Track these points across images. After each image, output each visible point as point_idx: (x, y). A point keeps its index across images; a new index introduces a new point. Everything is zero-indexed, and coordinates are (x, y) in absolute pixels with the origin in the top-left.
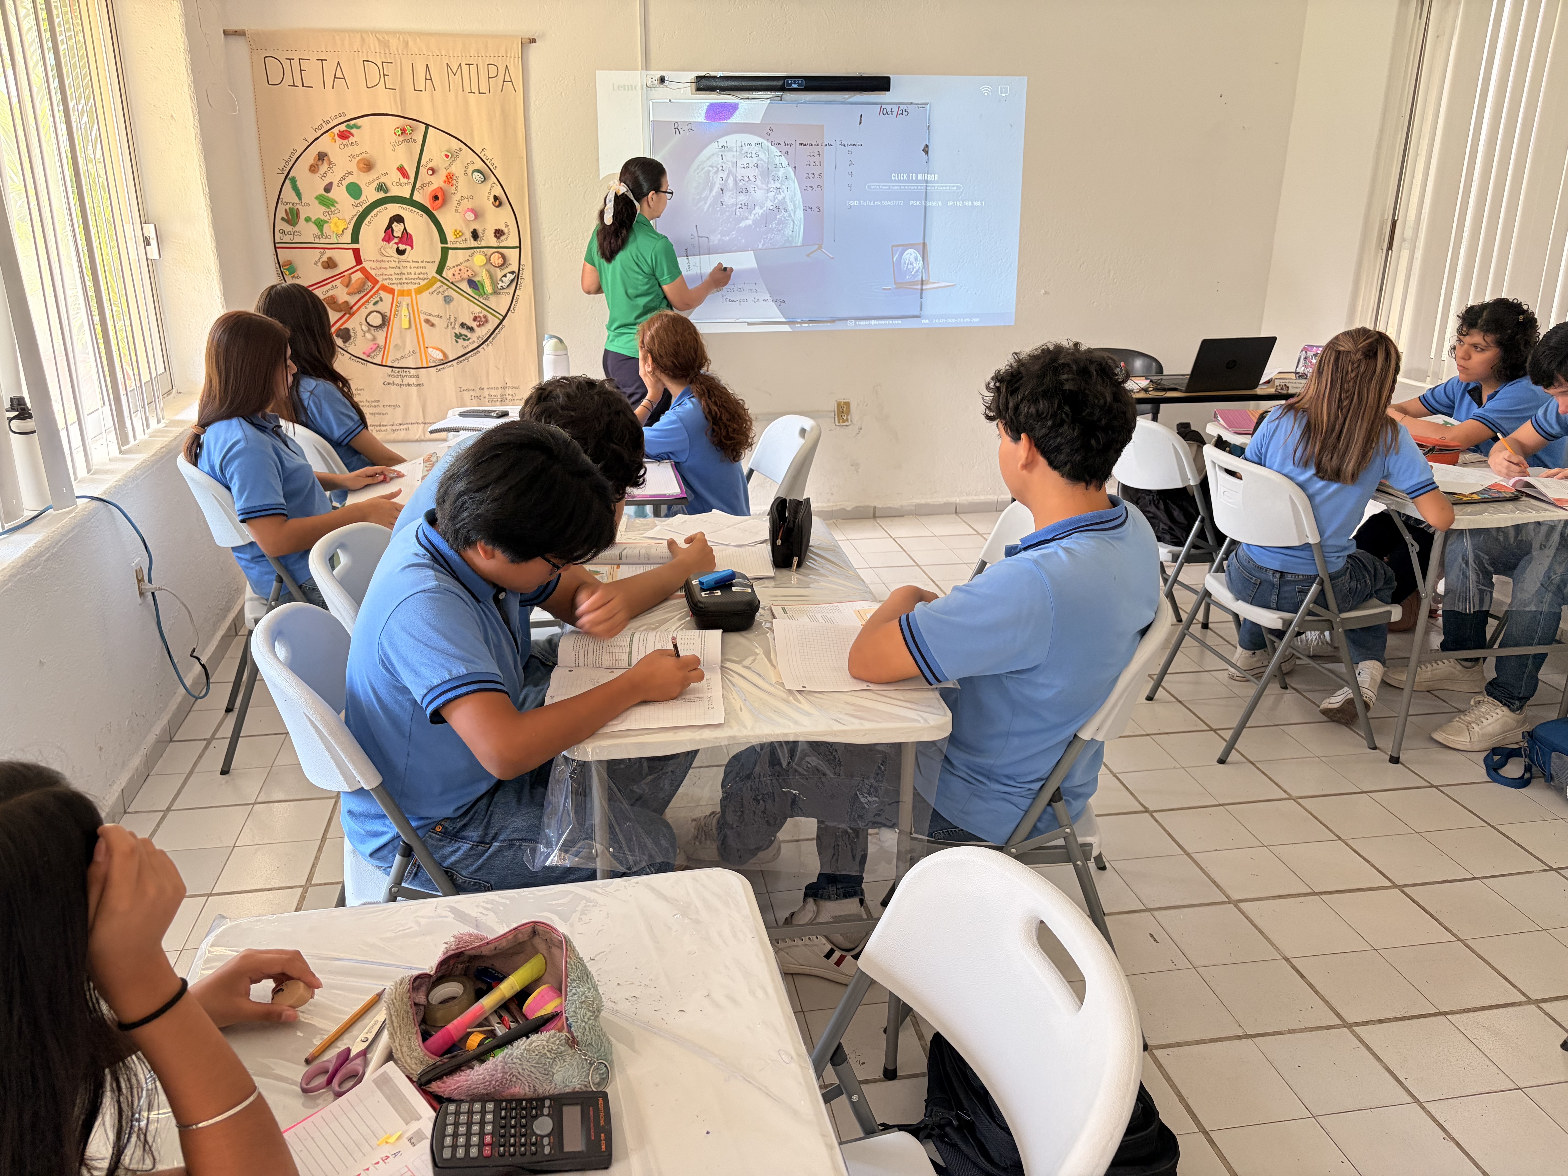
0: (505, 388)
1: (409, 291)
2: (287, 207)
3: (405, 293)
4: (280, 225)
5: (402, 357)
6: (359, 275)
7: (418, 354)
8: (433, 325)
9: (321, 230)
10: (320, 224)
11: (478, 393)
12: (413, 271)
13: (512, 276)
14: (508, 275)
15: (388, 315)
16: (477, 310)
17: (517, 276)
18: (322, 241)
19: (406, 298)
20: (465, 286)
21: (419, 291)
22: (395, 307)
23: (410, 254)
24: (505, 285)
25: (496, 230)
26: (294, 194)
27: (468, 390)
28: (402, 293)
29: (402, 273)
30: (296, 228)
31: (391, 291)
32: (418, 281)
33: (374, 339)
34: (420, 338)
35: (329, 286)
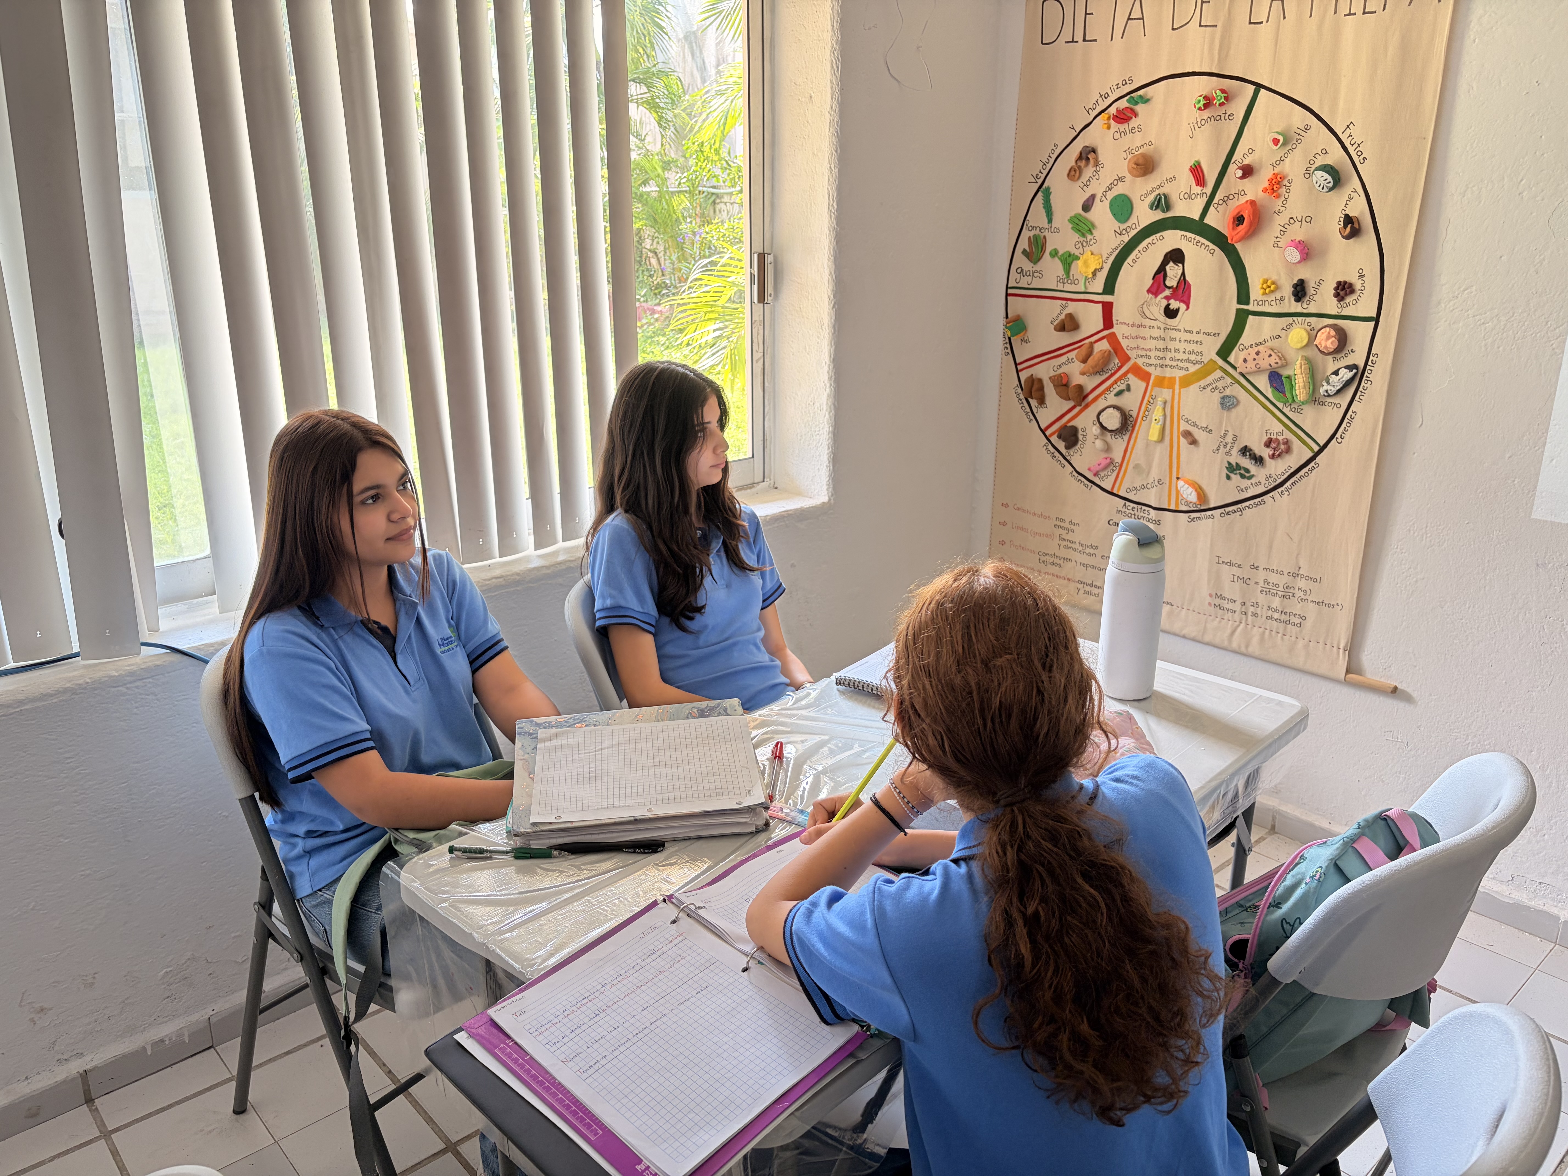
0: (1295, 575)
1: (1172, 380)
2: (1031, 234)
3: (1166, 382)
4: (1020, 260)
5: (1144, 487)
6: (1104, 345)
7: (1166, 486)
8: (1194, 442)
9: (1067, 271)
10: (1068, 260)
11: (1246, 572)
12: (1182, 346)
13: (1348, 375)
14: (1343, 372)
15: (1134, 414)
16: (1275, 428)
17: (1359, 375)
18: (1068, 287)
19: (1165, 390)
20: (1262, 382)
21: (1186, 382)
22: (1147, 401)
23: (1184, 318)
24: (1332, 390)
25: (1339, 283)
26: (1043, 212)
27: (1230, 564)
28: (1161, 382)
29: (1166, 349)
30: (1037, 267)
31: (1145, 376)
32: (1186, 365)
33: (1108, 449)
34: (1173, 462)
35: (1063, 359)
